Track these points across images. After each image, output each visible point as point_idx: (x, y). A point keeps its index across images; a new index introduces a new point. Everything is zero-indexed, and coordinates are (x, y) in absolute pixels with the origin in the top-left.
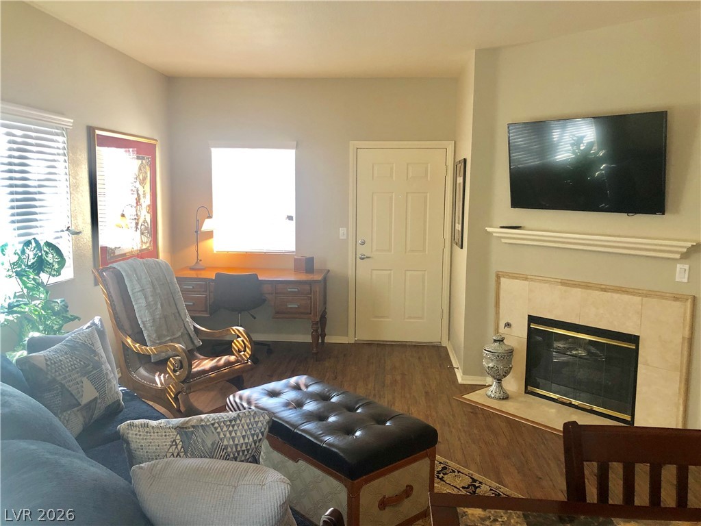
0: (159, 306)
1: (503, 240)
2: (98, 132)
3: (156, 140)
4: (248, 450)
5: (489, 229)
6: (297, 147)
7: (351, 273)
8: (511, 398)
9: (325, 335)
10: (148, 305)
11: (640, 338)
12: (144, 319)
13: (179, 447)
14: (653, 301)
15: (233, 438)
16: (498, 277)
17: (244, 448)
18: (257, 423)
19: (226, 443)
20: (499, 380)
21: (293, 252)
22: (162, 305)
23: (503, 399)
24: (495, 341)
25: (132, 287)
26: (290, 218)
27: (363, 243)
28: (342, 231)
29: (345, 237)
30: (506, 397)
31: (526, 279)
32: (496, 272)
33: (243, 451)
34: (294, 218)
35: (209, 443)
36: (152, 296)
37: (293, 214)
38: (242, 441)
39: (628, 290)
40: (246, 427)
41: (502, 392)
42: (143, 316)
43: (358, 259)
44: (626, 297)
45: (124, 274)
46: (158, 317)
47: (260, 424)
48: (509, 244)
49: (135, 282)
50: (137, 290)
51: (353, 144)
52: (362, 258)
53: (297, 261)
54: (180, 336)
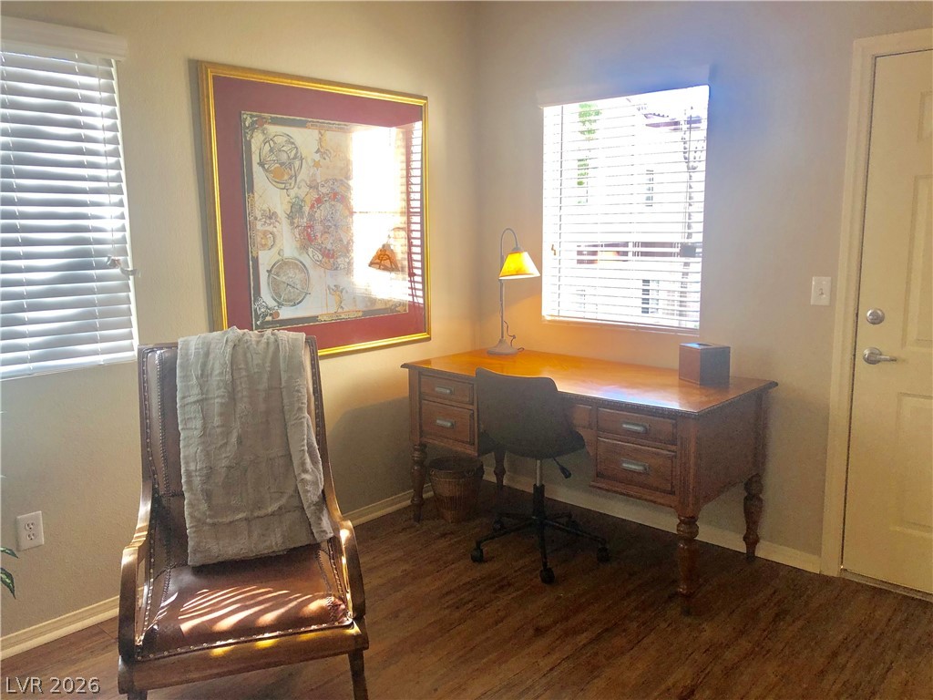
3: (426, 98)
7: (836, 395)
9: (756, 541)
10: (206, 436)
12: (192, 466)
21: (694, 331)
26: (689, 250)
27: (878, 320)
28: (818, 284)
29: (825, 300)
34: (699, 251)
36: (220, 415)
37: (697, 239)
43: (860, 362)
49: (195, 381)
51: (865, 45)
52: (872, 360)
53: (684, 352)
54: (273, 514)
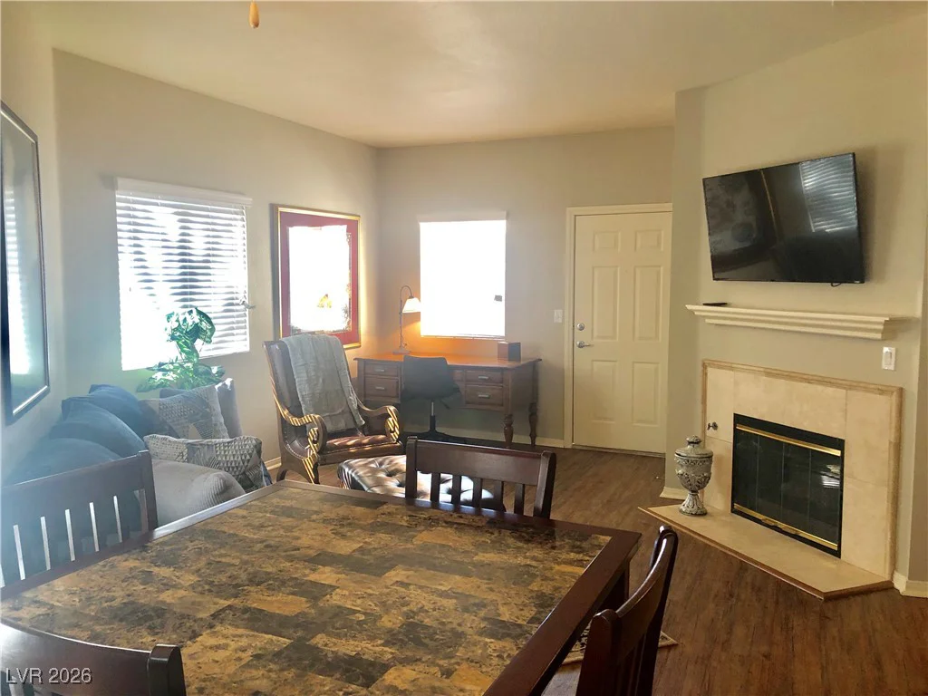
0: (321, 380)
1: (707, 321)
2: (281, 209)
3: (359, 216)
4: (238, 468)
5: (689, 307)
6: (507, 217)
7: (567, 364)
8: (711, 516)
9: (535, 437)
10: (309, 380)
11: (846, 442)
12: (304, 393)
13: (185, 458)
14: (857, 396)
15: (226, 456)
16: (705, 366)
17: (233, 465)
18: (246, 445)
19: (219, 459)
20: (694, 492)
21: (502, 337)
22: (324, 381)
23: (696, 515)
24: (690, 443)
25: (296, 362)
26: (498, 298)
27: (582, 328)
28: (557, 313)
29: (560, 321)
30: (702, 514)
31: (731, 368)
32: (703, 361)
33: (233, 468)
34: (504, 298)
35: (208, 457)
36: (315, 370)
37: (502, 294)
38: (232, 459)
39: (832, 381)
40: (237, 448)
41: (695, 507)
42: (303, 390)
43: (576, 347)
44: (830, 390)
45: (289, 347)
46: (318, 391)
47: (248, 447)
48: (717, 325)
49: (299, 356)
50: (300, 364)
51: (571, 211)
52: (581, 346)
53: (500, 346)
54: (340, 414)
